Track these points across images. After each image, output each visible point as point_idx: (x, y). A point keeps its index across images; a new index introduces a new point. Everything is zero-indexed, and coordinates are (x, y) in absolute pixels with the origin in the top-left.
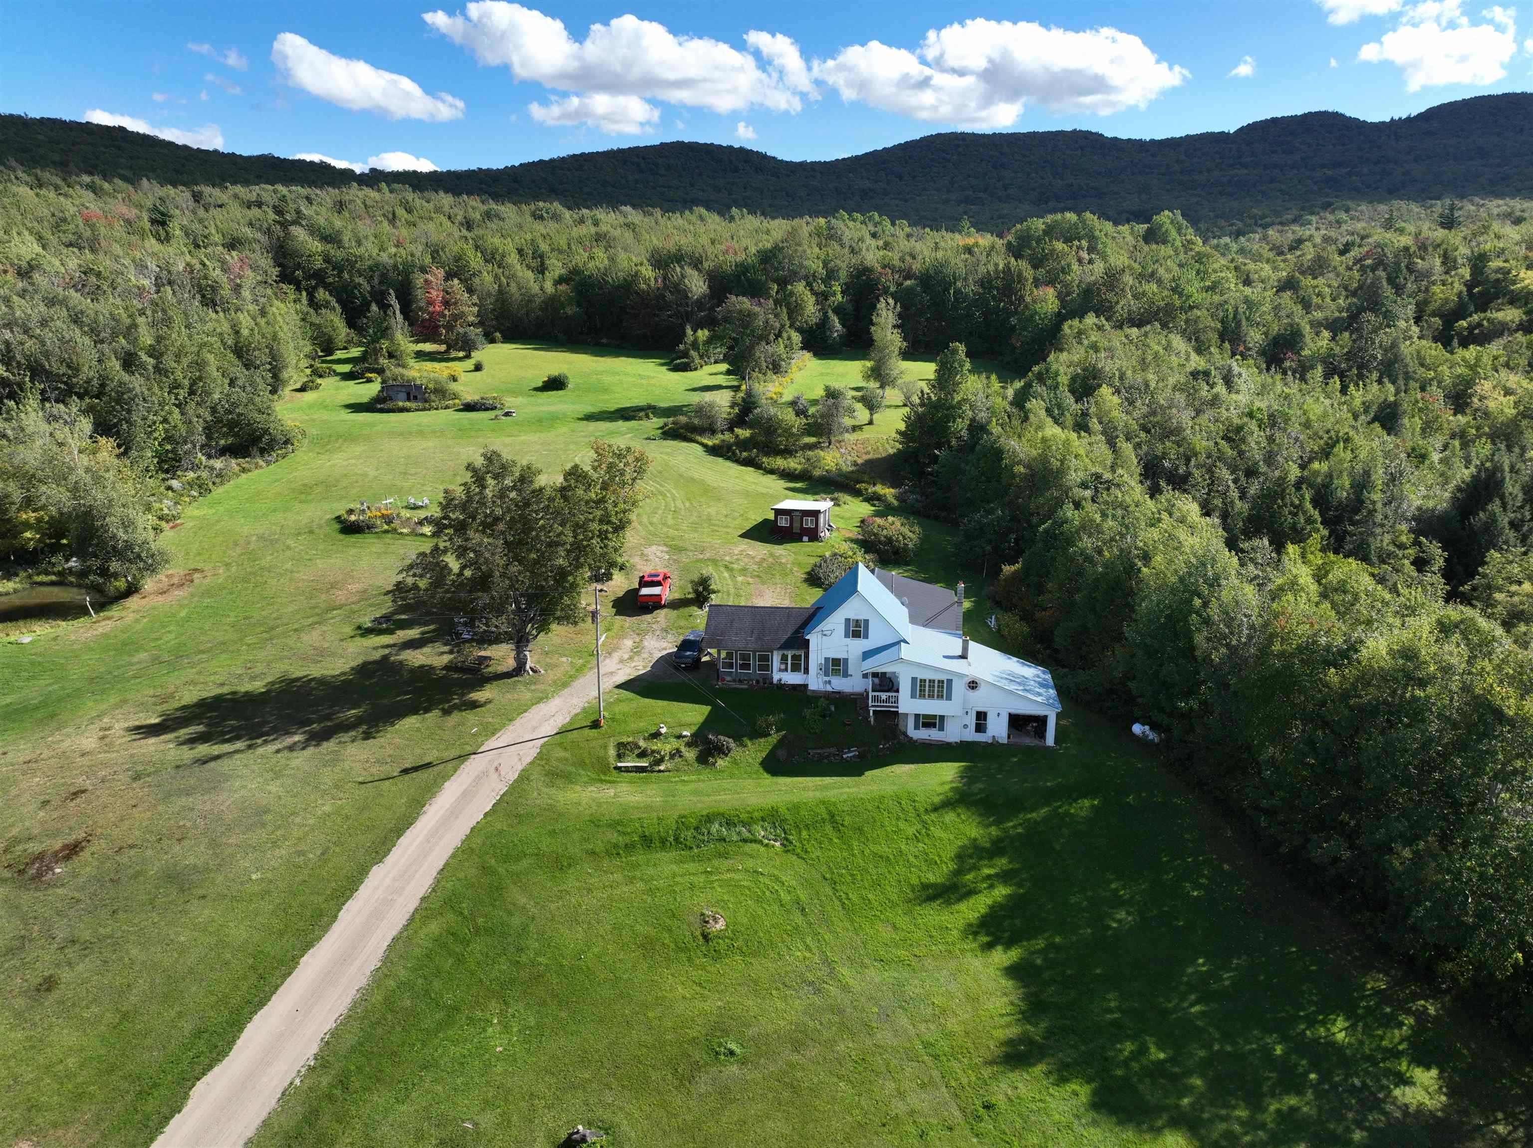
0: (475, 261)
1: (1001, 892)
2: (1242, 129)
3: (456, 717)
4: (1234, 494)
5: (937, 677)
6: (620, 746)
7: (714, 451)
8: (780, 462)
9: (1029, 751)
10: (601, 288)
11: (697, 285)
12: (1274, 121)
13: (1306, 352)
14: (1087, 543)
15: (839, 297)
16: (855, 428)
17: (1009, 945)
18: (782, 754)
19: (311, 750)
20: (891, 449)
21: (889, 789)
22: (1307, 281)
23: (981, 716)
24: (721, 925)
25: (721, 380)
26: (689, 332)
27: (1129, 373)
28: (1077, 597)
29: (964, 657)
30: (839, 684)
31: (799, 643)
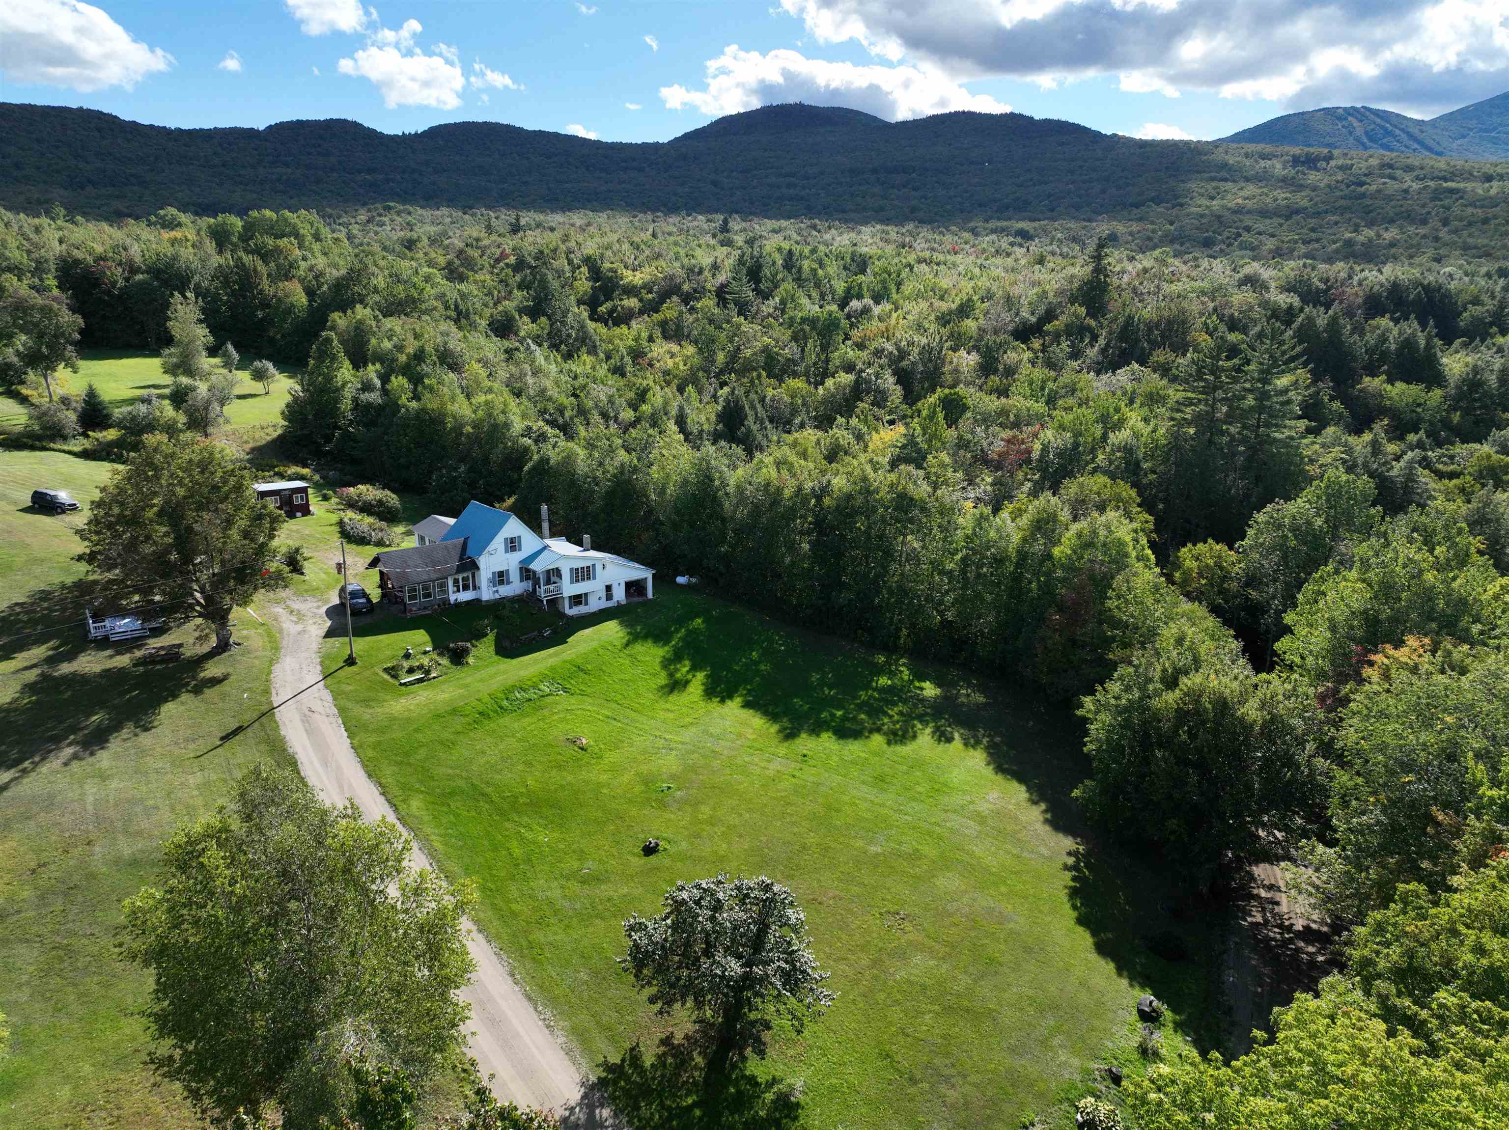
3: (211, 693)
5: (586, 564)
6: (388, 670)
9: (639, 606)
17: (732, 697)
18: (504, 644)
23: (609, 588)
24: (584, 741)
30: (505, 591)
31: (468, 565)
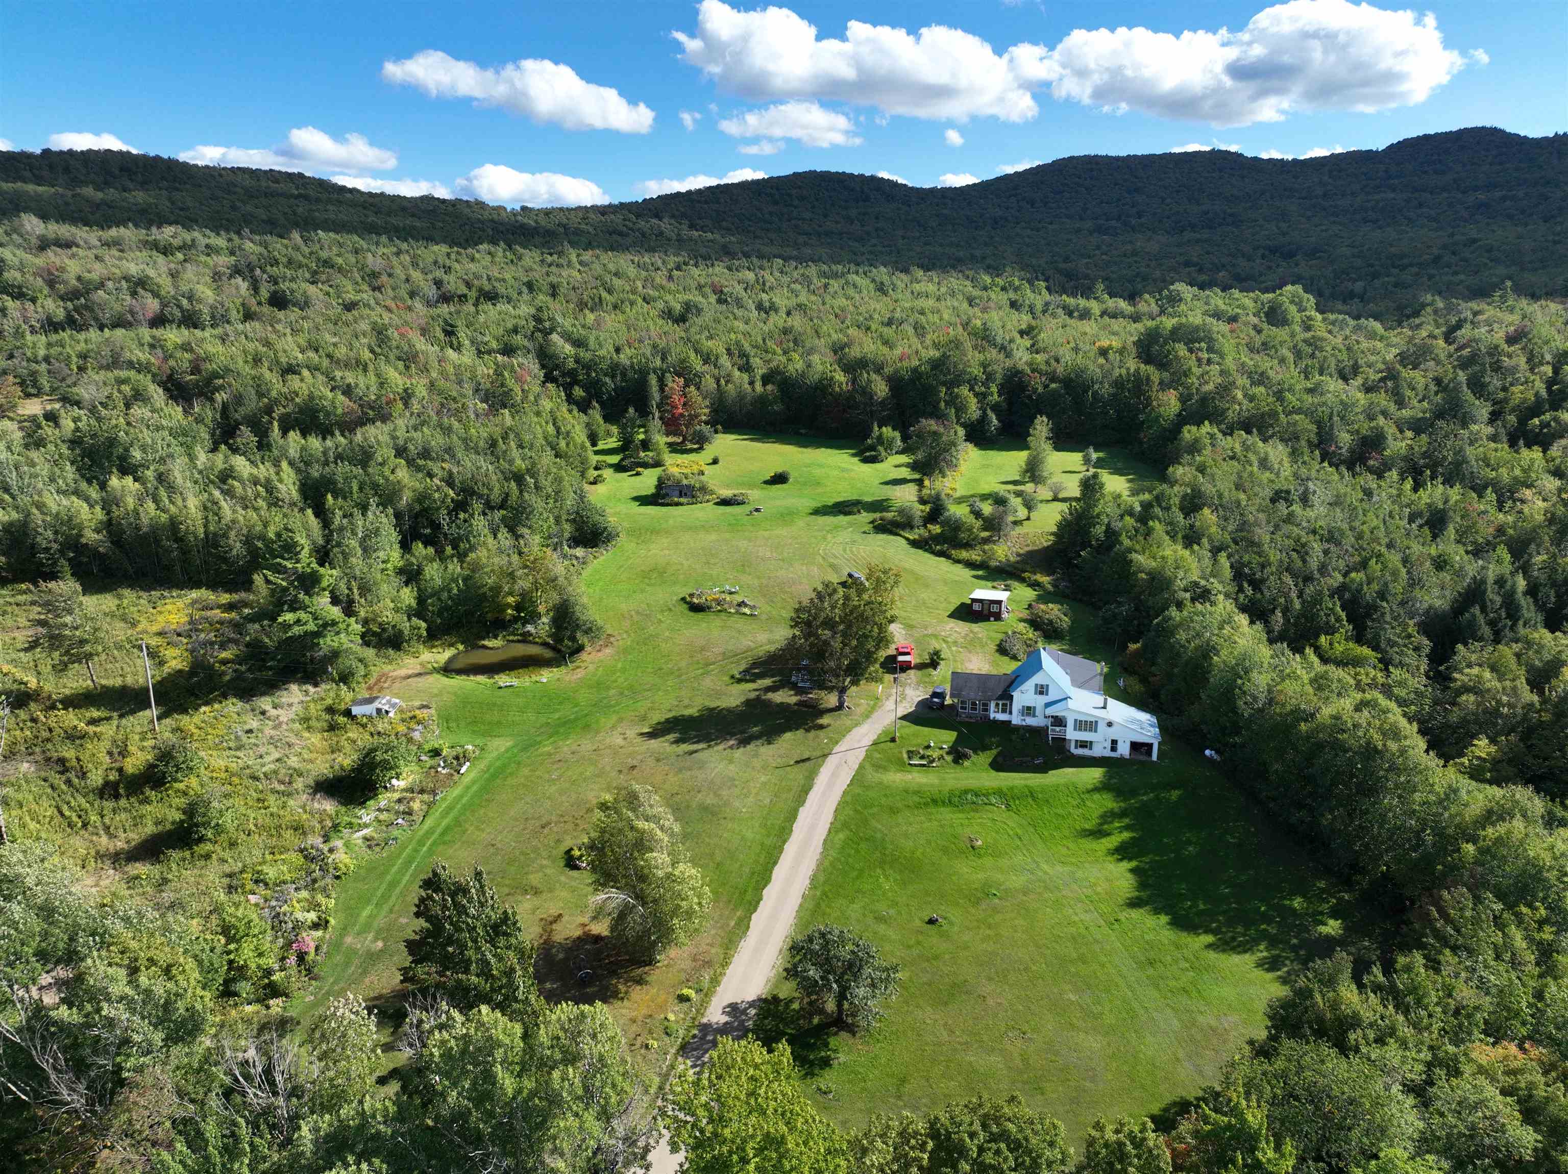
0: (697, 364)
1: (1126, 835)
2: (1392, 146)
3: (813, 733)
4: (1294, 595)
5: (1089, 719)
6: (909, 752)
7: (915, 544)
8: (964, 554)
9: (1142, 763)
10: (800, 387)
11: (881, 389)
12: (1426, 139)
13: (1387, 453)
14: (1182, 636)
15: (996, 396)
16: (1015, 523)
17: (1130, 859)
18: (1000, 759)
19: (742, 750)
20: (1046, 542)
21: (1062, 781)
22: (1407, 374)
23: (1114, 742)
24: (980, 843)
25: (905, 473)
26: (876, 428)
27: (1226, 494)
28: (1176, 670)
29: (1104, 707)
30: (1030, 721)
31: (1006, 697)
